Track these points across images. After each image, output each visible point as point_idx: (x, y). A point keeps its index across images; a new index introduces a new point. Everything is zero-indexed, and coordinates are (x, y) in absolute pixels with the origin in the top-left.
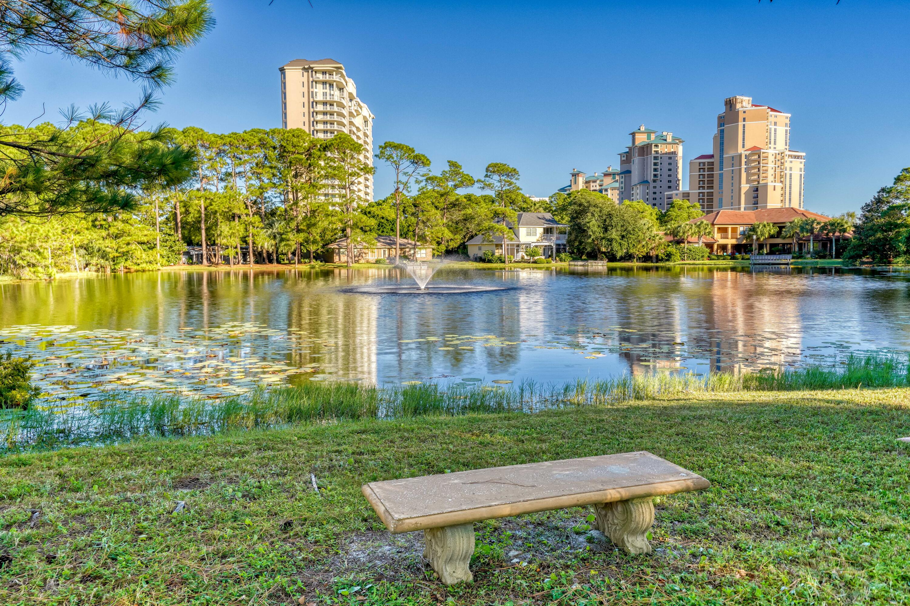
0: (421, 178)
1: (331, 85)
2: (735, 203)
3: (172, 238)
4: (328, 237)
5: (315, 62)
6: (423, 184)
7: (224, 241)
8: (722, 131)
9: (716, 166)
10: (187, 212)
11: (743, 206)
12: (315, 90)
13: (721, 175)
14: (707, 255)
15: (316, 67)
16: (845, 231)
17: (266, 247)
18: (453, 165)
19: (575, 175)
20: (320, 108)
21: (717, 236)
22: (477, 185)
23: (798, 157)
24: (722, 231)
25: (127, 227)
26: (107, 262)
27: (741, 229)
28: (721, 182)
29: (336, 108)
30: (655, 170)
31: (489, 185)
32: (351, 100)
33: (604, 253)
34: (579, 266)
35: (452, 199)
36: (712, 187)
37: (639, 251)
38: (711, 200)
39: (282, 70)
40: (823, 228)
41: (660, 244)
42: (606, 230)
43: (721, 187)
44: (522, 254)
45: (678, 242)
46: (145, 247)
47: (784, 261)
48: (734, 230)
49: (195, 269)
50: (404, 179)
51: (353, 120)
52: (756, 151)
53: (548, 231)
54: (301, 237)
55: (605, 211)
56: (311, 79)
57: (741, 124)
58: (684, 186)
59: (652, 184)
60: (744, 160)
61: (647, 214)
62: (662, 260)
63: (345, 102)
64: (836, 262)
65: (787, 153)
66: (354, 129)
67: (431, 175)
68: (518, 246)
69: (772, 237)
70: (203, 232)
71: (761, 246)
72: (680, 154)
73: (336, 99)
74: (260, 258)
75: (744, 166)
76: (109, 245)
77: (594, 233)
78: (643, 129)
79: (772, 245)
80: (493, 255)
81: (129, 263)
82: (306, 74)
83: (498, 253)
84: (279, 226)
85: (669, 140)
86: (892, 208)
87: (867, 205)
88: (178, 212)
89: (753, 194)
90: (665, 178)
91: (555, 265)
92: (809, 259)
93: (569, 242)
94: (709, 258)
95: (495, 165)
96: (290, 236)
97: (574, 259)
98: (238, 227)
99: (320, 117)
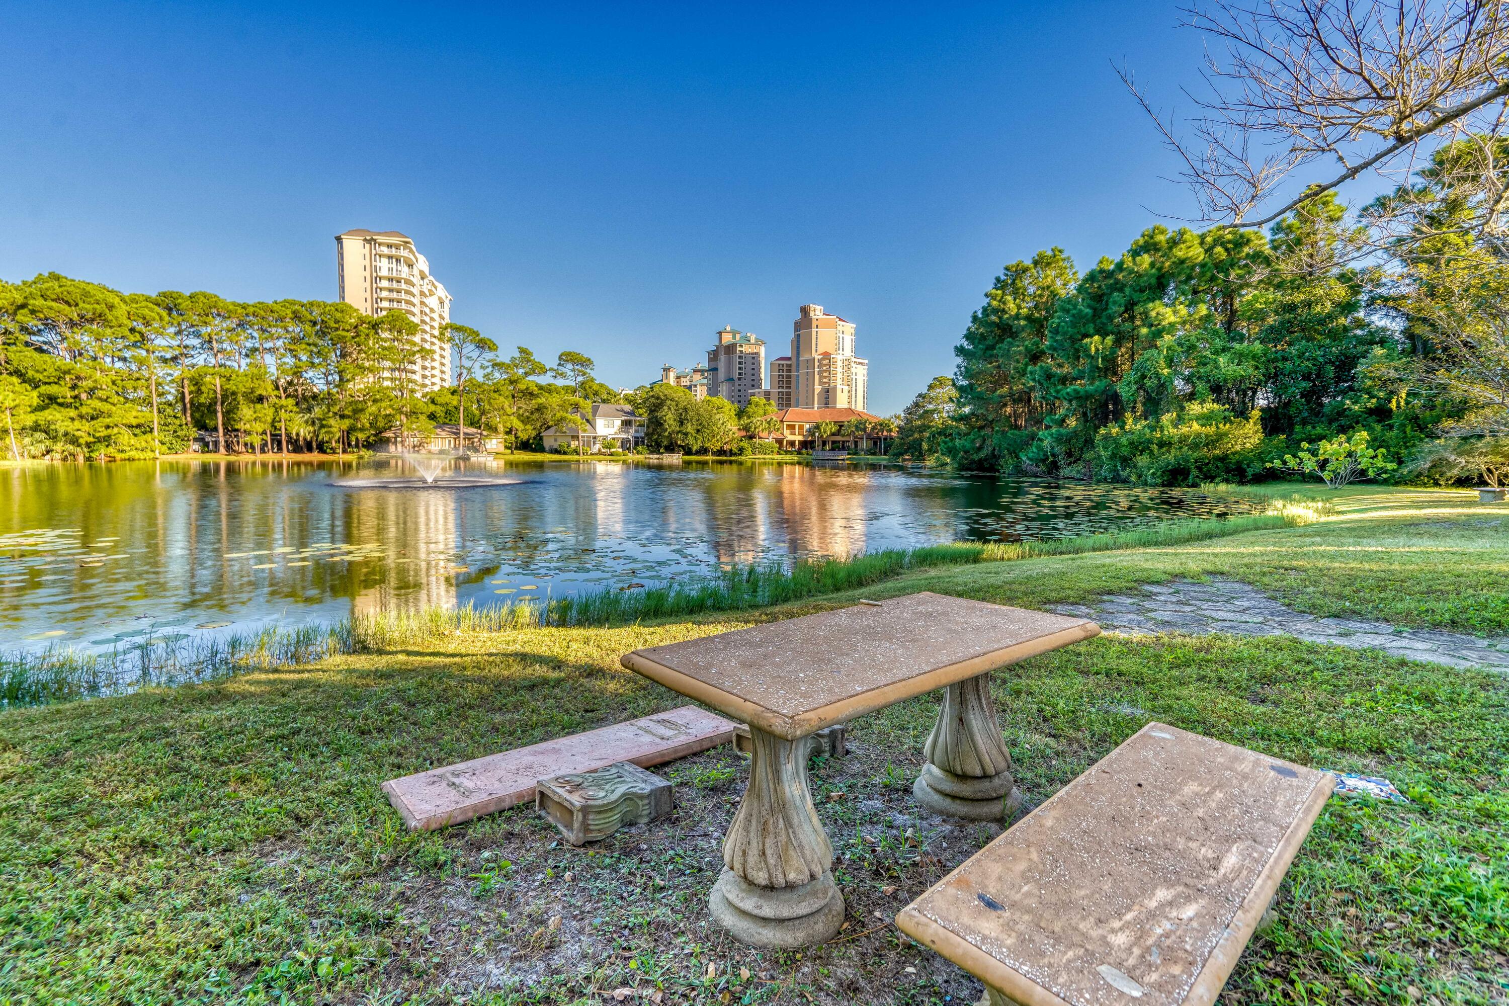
0: (486, 364)
1: (398, 260)
2: (809, 403)
3: (178, 422)
4: (381, 424)
5: (379, 234)
6: (490, 369)
7: (248, 426)
8: (798, 336)
9: (794, 368)
10: (199, 392)
11: (816, 406)
12: (378, 264)
13: (798, 376)
14: (776, 450)
15: (380, 239)
16: (891, 430)
17: (302, 433)
18: (522, 351)
19: (666, 370)
20: (385, 284)
21: (786, 432)
22: (549, 374)
23: (862, 364)
24: (792, 427)
25: (105, 407)
26: (79, 449)
27: (807, 426)
28: (798, 383)
29: (403, 286)
30: (740, 368)
31: (561, 374)
32: (422, 278)
33: (680, 446)
34: (654, 459)
35: (522, 386)
36: (790, 388)
37: (714, 445)
38: (789, 399)
39: (339, 239)
40: (874, 428)
41: (733, 439)
42: (682, 423)
43: (798, 388)
44: (597, 446)
45: (751, 437)
46: (137, 431)
47: (841, 457)
48: (801, 427)
49: (210, 458)
50: (467, 363)
51: (425, 300)
52: (826, 355)
53: (626, 424)
54: (346, 424)
55: (681, 405)
56: (374, 252)
57: (814, 330)
58: (766, 385)
59: (737, 382)
60: (817, 364)
61: (726, 409)
62: (735, 454)
63: (416, 280)
64: (883, 459)
65: (853, 359)
66: (427, 310)
67: (498, 361)
68: (595, 438)
69: (833, 434)
70: (220, 415)
71: (824, 443)
72: (763, 354)
73: (404, 275)
74: (297, 446)
75: (817, 369)
76: (82, 430)
77: (670, 426)
78: (728, 329)
79: (834, 442)
80: (569, 446)
81: (111, 451)
82: (367, 246)
83: (574, 444)
84: (317, 412)
85: (752, 341)
86: (926, 412)
87: (908, 409)
88: (186, 391)
89: (825, 395)
90: (750, 377)
91: (632, 457)
92: (862, 456)
93: (647, 434)
94: (779, 453)
95: (569, 354)
96: (332, 422)
97: (651, 452)
98: (265, 410)
99: (384, 294)
